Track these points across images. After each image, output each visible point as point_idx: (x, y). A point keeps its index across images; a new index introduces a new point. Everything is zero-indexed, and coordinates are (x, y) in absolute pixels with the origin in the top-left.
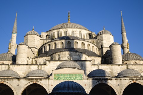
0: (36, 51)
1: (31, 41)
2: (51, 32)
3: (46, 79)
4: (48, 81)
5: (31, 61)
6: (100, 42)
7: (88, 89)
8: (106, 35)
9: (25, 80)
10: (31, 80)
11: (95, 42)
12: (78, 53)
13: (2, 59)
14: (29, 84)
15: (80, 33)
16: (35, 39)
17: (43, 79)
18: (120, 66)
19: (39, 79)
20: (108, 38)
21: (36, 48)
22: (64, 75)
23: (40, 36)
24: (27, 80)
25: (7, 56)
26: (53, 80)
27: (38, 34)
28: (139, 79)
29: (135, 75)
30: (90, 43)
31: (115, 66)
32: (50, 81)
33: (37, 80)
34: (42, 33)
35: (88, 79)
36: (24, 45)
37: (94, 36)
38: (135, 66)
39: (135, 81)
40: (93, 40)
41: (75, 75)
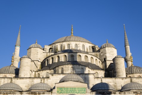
0: (39, 64)
1: (34, 54)
2: (54, 45)
3: (49, 92)
4: (51, 94)
5: (34, 74)
6: (103, 56)
8: (110, 48)
9: (28, 93)
10: (34, 93)
11: (98, 55)
12: (81, 67)
13: (5, 72)
15: (83, 46)
16: (38, 52)
17: (45, 92)
18: (123, 79)
19: (42, 92)
20: (111, 51)
21: (39, 61)
22: (67, 88)
23: (44, 50)
24: (30, 93)
25: (10, 69)
26: (56, 93)
27: (41, 47)
29: (139, 88)
30: (93, 57)
31: (119, 79)
32: (53, 94)
33: (40, 93)
34: (45, 46)
35: (92, 92)
36: (27, 58)
37: (97, 49)
38: (139, 79)
40: (96, 53)
41: (78, 88)
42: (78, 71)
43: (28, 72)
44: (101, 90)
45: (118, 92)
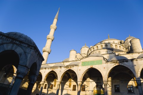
1: (84, 51)
4: (77, 67)
6: (127, 45)
9: (64, 68)
11: (124, 45)
14: (66, 70)
17: (74, 66)
21: (85, 54)
22: (88, 62)
26: (81, 66)
31: (135, 54)
33: (71, 67)
35: (107, 63)
36: (73, 50)
41: (96, 61)
42: (103, 53)
43: (73, 58)
44: (115, 60)
45: (130, 60)
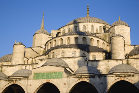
1: (39, 41)
3: (25, 79)
4: (27, 80)
5: (31, 61)
7: (68, 88)
9: (5, 81)
10: (11, 80)
12: (72, 50)
14: (8, 85)
16: (42, 38)
17: (22, 79)
18: (118, 61)
19: (18, 79)
20: (121, 30)
21: (41, 47)
23: (50, 35)
24: (7, 81)
26: (32, 79)
27: (48, 33)
28: (128, 76)
29: (125, 71)
32: (29, 80)
33: (17, 80)
34: (52, 31)
35: (68, 77)
36: (19, 44)
37: (107, 29)
39: (122, 79)
40: (105, 34)
41: (55, 73)
42: (69, 55)
43: (19, 59)
44: (79, 74)
45: (97, 76)
